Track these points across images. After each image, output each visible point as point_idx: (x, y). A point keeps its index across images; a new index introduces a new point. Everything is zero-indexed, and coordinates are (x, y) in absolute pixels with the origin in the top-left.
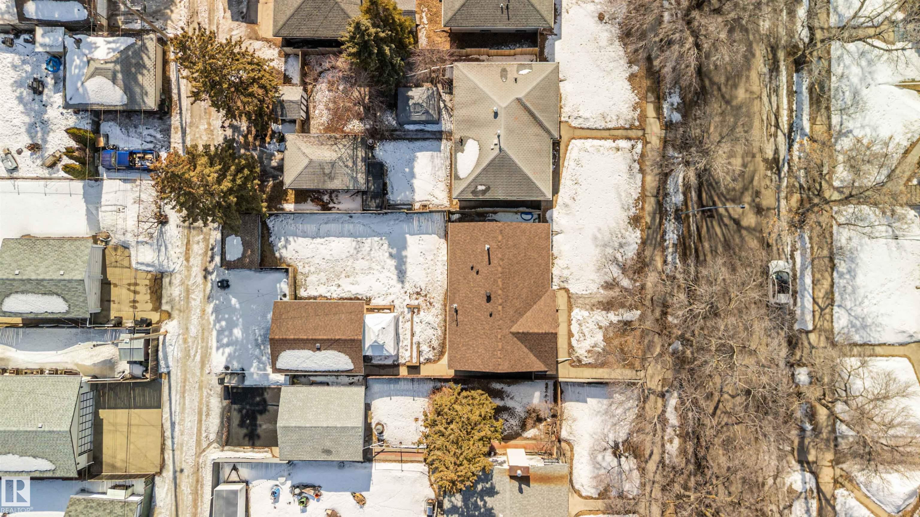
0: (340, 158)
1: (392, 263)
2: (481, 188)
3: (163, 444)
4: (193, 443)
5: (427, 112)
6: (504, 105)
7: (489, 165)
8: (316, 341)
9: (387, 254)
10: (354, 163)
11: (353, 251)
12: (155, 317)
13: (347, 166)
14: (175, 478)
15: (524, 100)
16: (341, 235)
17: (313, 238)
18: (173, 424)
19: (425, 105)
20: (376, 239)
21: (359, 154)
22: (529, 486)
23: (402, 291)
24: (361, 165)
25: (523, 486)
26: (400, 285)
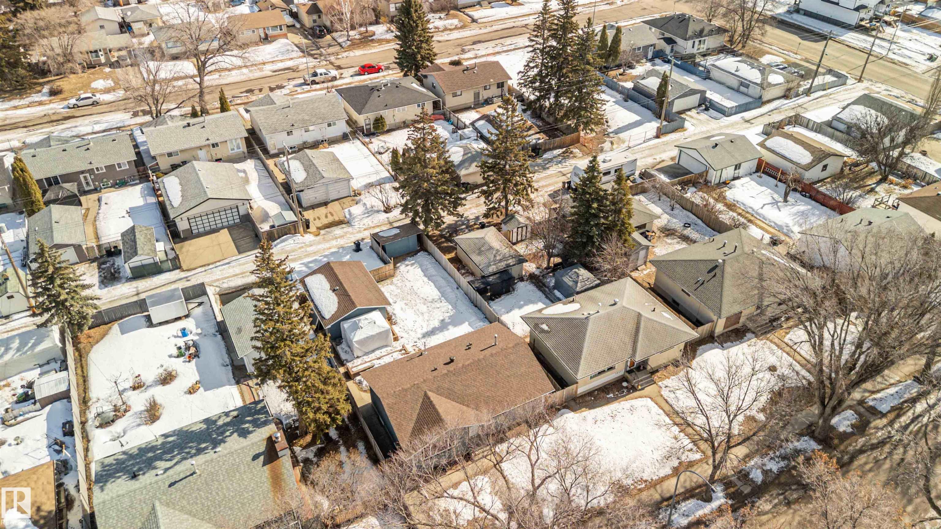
0: (498, 251)
1: (436, 324)
2: (545, 327)
3: (209, 265)
4: (215, 278)
5: (576, 283)
6: (624, 304)
7: (569, 319)
8: (341, 284)
9: (442, 318)
10: (501, 261)
11: (430, 299)
12: (313, 228)
13: (495, 256)
14: (181, 279)
15: (643, 318)
16: (439, 288)
17: (425, 276)
18: (229, 263)
19: (580, 278)
20: (450, 307)
21: (510, 261)
22: (264, 465)
23: (416, 340)
24: (502, 265)
25: (262, 458)
26: (420, 336)
